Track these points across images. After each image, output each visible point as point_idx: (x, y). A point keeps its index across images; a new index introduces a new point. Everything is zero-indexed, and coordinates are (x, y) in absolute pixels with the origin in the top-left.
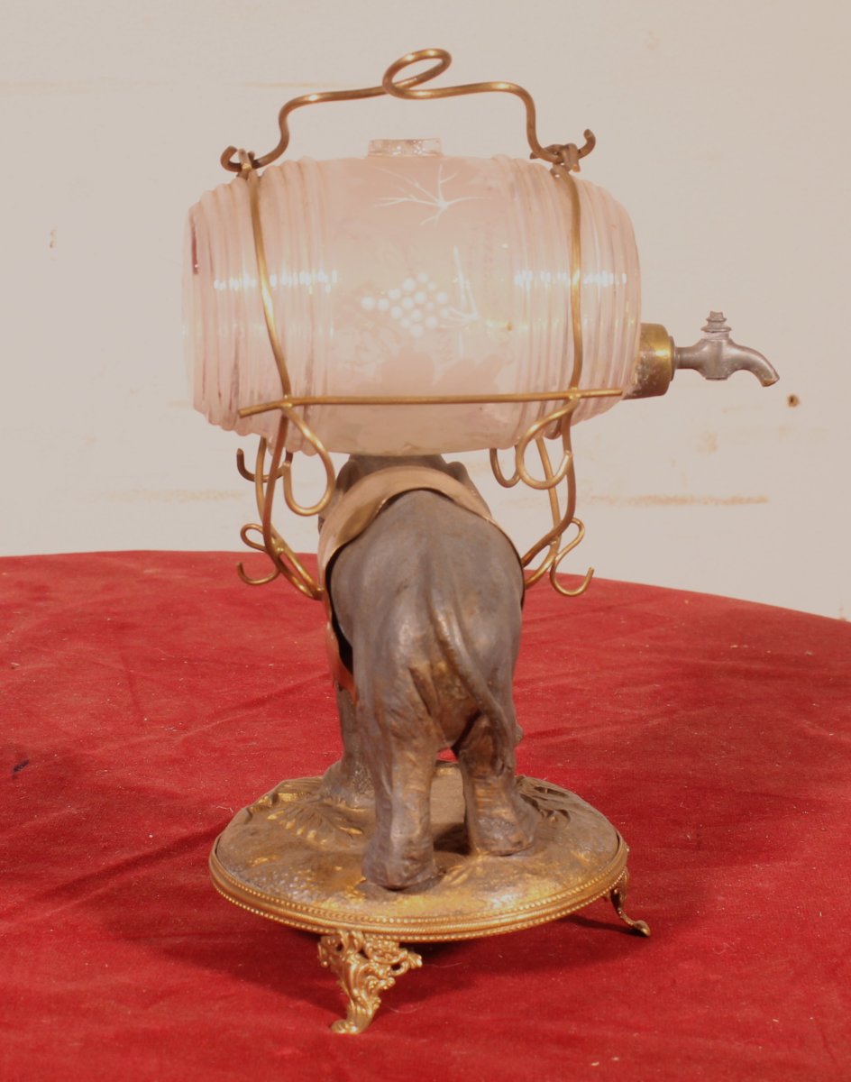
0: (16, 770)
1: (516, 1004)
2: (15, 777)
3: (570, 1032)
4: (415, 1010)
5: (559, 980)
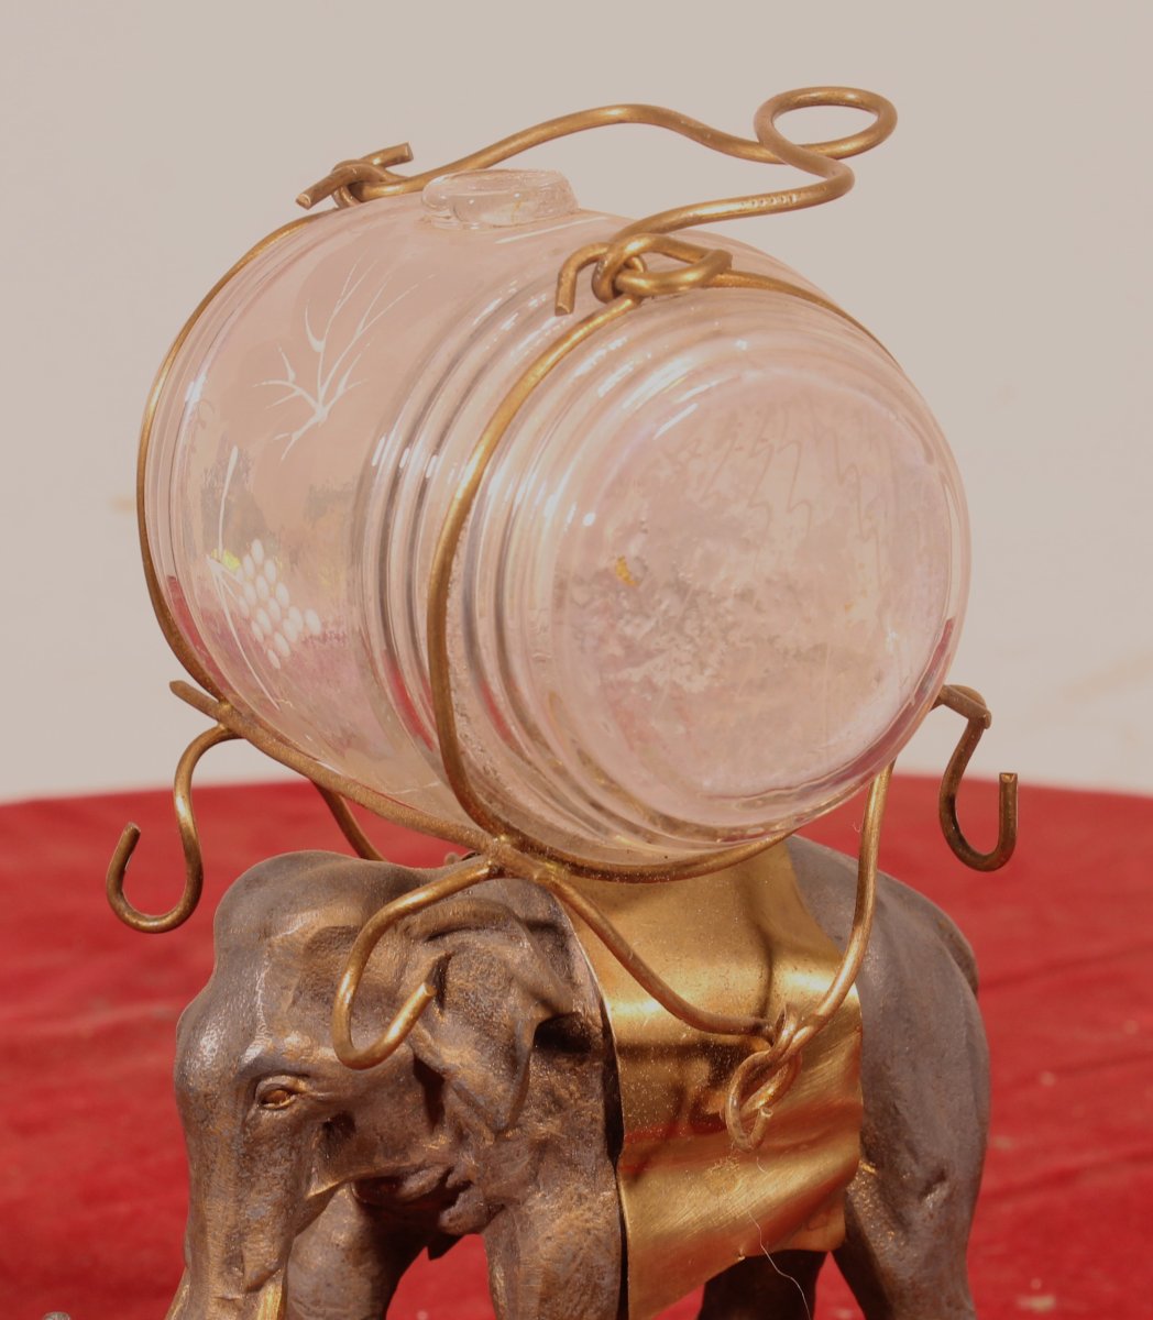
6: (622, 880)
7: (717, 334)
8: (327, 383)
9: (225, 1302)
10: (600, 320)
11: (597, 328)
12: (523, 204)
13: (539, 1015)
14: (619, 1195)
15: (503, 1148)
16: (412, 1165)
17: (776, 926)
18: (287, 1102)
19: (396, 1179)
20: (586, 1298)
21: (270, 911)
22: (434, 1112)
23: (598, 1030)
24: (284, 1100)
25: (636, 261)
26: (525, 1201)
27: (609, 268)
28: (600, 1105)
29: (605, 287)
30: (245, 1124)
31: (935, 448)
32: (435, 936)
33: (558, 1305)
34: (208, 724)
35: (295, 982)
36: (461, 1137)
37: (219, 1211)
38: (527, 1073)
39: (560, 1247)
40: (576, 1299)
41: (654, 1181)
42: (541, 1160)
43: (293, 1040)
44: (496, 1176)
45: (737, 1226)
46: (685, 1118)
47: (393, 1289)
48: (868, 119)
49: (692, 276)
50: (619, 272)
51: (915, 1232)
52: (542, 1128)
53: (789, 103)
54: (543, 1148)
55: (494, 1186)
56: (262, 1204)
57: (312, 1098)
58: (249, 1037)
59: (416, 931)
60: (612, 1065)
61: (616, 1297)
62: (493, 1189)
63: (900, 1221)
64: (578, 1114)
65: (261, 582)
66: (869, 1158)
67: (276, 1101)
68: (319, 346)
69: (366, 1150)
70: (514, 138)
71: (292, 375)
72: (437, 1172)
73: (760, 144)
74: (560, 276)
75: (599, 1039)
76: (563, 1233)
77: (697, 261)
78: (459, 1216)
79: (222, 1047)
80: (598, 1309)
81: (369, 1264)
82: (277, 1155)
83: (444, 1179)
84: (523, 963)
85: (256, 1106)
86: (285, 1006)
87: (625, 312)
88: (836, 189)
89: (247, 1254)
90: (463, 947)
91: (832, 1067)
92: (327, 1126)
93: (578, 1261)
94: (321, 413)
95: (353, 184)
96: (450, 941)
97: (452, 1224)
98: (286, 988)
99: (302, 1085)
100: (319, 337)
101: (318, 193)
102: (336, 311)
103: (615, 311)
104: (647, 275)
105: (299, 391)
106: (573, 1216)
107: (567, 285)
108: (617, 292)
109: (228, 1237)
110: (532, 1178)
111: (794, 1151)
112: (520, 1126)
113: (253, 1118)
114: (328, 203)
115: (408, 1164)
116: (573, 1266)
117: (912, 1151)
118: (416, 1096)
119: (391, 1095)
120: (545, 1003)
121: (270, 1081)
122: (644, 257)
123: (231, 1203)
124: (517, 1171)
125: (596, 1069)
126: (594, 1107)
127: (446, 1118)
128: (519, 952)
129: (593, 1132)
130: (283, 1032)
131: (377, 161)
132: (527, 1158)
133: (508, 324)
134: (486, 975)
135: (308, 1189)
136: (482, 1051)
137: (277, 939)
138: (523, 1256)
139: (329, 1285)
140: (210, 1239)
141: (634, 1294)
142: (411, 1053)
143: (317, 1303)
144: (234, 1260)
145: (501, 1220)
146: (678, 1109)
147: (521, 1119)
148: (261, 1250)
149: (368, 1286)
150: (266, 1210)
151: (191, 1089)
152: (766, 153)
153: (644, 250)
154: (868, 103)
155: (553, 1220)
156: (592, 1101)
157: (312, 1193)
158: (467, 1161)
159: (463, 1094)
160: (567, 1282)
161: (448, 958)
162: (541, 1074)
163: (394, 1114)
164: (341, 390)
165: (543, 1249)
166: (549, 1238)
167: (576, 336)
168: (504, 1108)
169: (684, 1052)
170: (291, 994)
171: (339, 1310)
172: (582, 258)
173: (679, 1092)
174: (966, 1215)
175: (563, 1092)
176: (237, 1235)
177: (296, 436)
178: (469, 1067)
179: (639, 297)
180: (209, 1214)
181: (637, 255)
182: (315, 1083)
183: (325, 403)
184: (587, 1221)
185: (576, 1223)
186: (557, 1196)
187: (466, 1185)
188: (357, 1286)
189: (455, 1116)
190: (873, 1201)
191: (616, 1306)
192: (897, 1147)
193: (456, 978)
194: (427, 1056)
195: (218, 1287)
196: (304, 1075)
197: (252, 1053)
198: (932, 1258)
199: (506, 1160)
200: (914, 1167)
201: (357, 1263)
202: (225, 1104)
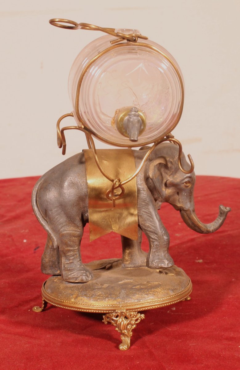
0: (35, 249)
1: (211, 326)
2: (35, 252)
3: (231, 336)
4: (176, 329)
5: (226, 318)
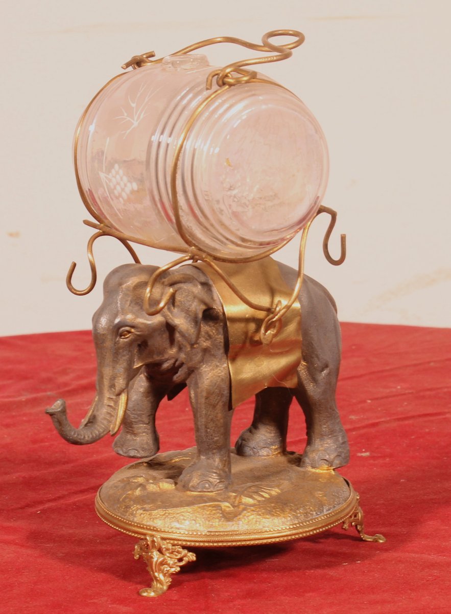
6: (228, 262)
7: (254, 95)
8: (137, 115)
9: (110, 399)
10: (219, 92)
11: (218, 94)
12: (193, 63)
13: (203, 307)
14: (228, 365)
15: (193, 351)
16: (165, 359)
17: (274, 285)
18: (128, 336)
19: (159, 364)
20: (219, 398)
21: (121, 278)
22: (172, 341)
23: (221, 314)
24: (127, 335)
25: (229, 75)
26: (200, 368)
27: (221, 77)
28: (222, 337)
29: (221, 82)
30: (115, 343)
31: (318, 129)
32: (172, 285)
33: (211, 400)
34: (96, 231)
35: (130, 299)
36: (180, 349)
37: (107, 371)
38: (200, 326)
39: (211, 381)
40: (216, 398)
41: (240, 362)
42: (205, 355)
43: (129, 317)
44: (191, 360)
45: (264, 378)
46: (248, 341)
47: (158, 406)
48: (296, 39)
49: (245, 79)
50: (224, 78)
51: (319, 383)
52: (205, 344)
53: (272, 34)
54: (206, 351)
55: (190, 363)
56: (121, 368)
57: (136, 334)
58: (116, 316)
59: (166, 283)
60: (225, 325)
61: (228, 398)
62: (190, 364)
63: (314, 380)
64: (215, 340)
65: (118, 177)
66: (305, 360)
67: (124, 336)
68: (134, 105)
69: (151, 353)
70: (187, 48)
71: (126, 114)
72: (172, 361)
73: (264, 46)
74: (207, 79)
75: (222, 316)
76: (212, 377)
77: (246, 74)
78: (179, 376)
79: (108, 320)
80: (223, 402)
81: (150, 398)
82: (125, 353)
83: (174, 364)
84: (198, 293)
85: (118, 337)
86: (127, 306)
87: (226, 89)
88: (287, 56)
89: (116, 384)
90: (180, 288)
91: (292, 328)
92: (139, 346)
93: (217, 386)
94: (136, 124)
95: (138, 63)
96: (176, 286)
97: (177, 379)
98: (127, 301)
99: (133, 330)
100: (134, 103)
101: (128, 65)
102: (138, 95)
103: (223, 89)
104: (232, 78)
105: (128, 119)
106: (214, 372)
107: (209, 81)
108: (224, 84)
109: (110, 379)
110: (202, 361)
111: (281, 354)
112: (198, 344)
113: (118, 341)
114: (130, 68)
115: (164, 358)
116: (215, 387)
117: (317, 357)
118: (166, 335)
119: (159, 334)
120: (205, 304)
121: (123, 328)
122: (232, 73)
123: (111, 368)
124: (197, 358)
125: (221, 326)
126: (220, 338)
127: (176, 343)
128: (197, 289)
129: (220, 345)
130: (127, 314)
131: (145, 56)
132: (200, 354)
133: (191, 95)
134: (187, 296)
135: (134, 366)
136: (186, 319)
137: (124, 286)
138: (200, 385)
139: (138, 404)
140: (105, 380)
141: (234, 397)
142: (165, 321)
143: (134, 410)
144: (112, 386)
145: (193, 375)
146: (246, 337)
147: (198, 341)
148: (120, 382)
149: (150, 405)
150: (122, 370)
151: (99, 333)
152: (267, 49)
153: (231, 71)
154: (296, 34)
155: (208, 374)
156: (220, 336)
157: (135, 367)
158: (182, 356)
159: (180, 333)
160: (213, 393)
161: (176, 291)
162: (205, 328)
163: (161, 341)
164: (142, 116)
165: (206, 382)
166: (207, 379)
167: (213, 96)
168: (193, 337)
169: (247, 320)
170: (128, 303)
171: (141, 412)
172: (213, 74)
173: (246, 333)
174: (335, 380)
175: (211, 333)
176: (113, 378)
177: (128, 131)
178: (183, 324)
179: (231, 85)
180: (104, 372)
181: (229, 73)
182: (137, 330)
183: (137, 121)
184: (219, 373)
185: (216, 374)
186: (210, 366)
187: (182, 364)
188: (146, 404)
189: (179, 341)
190: (306, 374)
191: (228, 401)
192: (313, 356)
193: (178, 298)
194: (170, 321)
195: (107, 395)
196: (133, 327)
197: (117, 321)
198: (324, 392)
199: (194, 355)
200: (318, 363)
201: (147, 397)
202: (109, 337)
